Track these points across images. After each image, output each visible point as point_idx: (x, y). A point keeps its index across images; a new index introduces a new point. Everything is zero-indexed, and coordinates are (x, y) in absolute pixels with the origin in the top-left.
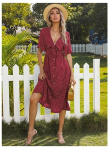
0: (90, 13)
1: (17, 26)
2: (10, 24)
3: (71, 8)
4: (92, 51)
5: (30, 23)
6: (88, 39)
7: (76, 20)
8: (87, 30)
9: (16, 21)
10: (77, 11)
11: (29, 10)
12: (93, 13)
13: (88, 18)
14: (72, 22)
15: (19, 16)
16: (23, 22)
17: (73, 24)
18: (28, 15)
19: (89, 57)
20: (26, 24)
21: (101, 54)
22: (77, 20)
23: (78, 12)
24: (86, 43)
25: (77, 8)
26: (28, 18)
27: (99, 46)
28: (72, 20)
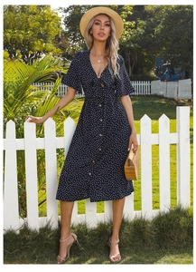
0: (157, 30)
1: (39, 52)
2: (29, 49)
3: (127, 23)
4: (161, 93)
5: (60, 47)
6: (153, 74)
7: (134, 43)
8: (151, 59)
9: (38, 44)
10: (136, 28)
11: (59, 26)
12: (162, 30)
13: (154, 39)
14: (128, 46)
15: (44, 37)
16: (50, 46)
17: (130, 49)
18: (57, 36)
19: (157, 102)
20: (55, 50)
21: (176, 98)
22: (137, 42)
23: (138, 29)
24: (151, 79)
25: (137, 23)
26: (57, 39)
27: (171, 85)
28: (128, 42)
